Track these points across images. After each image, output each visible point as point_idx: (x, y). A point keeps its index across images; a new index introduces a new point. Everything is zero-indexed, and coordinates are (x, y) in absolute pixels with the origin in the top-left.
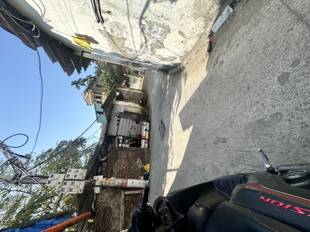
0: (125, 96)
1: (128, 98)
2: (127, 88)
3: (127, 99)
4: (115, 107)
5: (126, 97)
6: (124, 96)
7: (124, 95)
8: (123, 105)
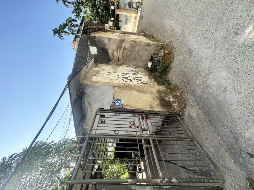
0: (113, 53)
1: (121, 56)
2: (117, 32)
3: (118, 60)
4: (88, 91)
5: (116, 54)
6: (110, 52)
7: (111, 49)
8: (109, 81)
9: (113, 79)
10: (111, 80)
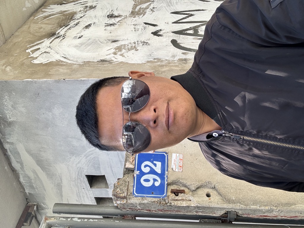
8: (108, 58)
9: (126, 43)
10: (119, 49)
